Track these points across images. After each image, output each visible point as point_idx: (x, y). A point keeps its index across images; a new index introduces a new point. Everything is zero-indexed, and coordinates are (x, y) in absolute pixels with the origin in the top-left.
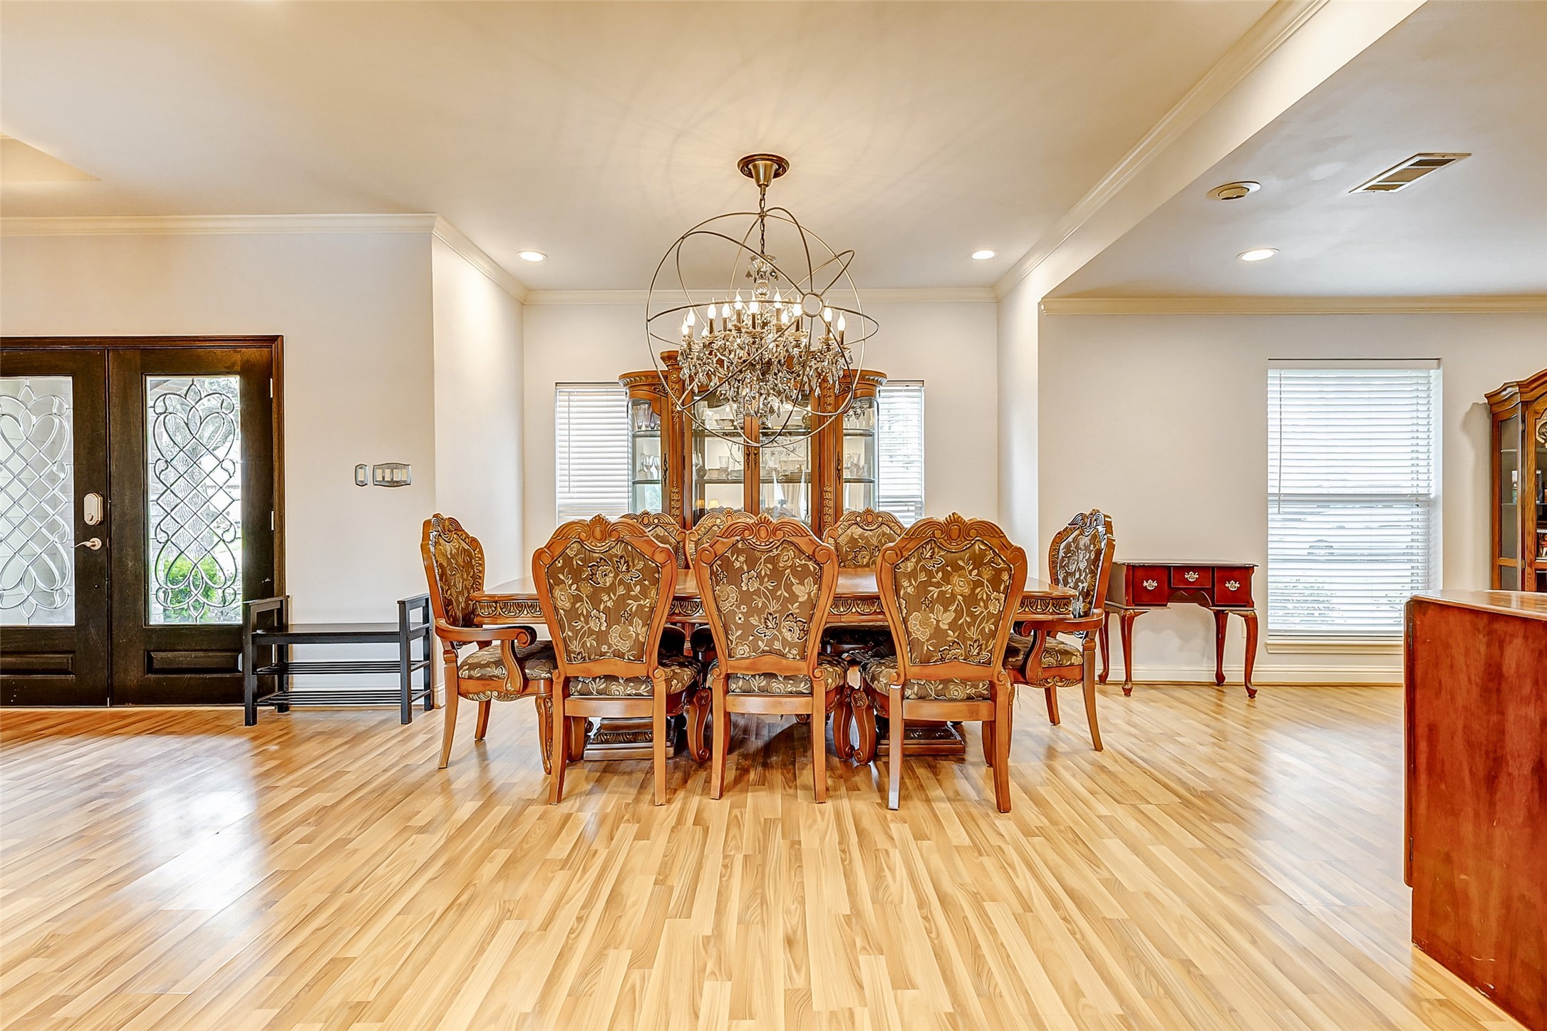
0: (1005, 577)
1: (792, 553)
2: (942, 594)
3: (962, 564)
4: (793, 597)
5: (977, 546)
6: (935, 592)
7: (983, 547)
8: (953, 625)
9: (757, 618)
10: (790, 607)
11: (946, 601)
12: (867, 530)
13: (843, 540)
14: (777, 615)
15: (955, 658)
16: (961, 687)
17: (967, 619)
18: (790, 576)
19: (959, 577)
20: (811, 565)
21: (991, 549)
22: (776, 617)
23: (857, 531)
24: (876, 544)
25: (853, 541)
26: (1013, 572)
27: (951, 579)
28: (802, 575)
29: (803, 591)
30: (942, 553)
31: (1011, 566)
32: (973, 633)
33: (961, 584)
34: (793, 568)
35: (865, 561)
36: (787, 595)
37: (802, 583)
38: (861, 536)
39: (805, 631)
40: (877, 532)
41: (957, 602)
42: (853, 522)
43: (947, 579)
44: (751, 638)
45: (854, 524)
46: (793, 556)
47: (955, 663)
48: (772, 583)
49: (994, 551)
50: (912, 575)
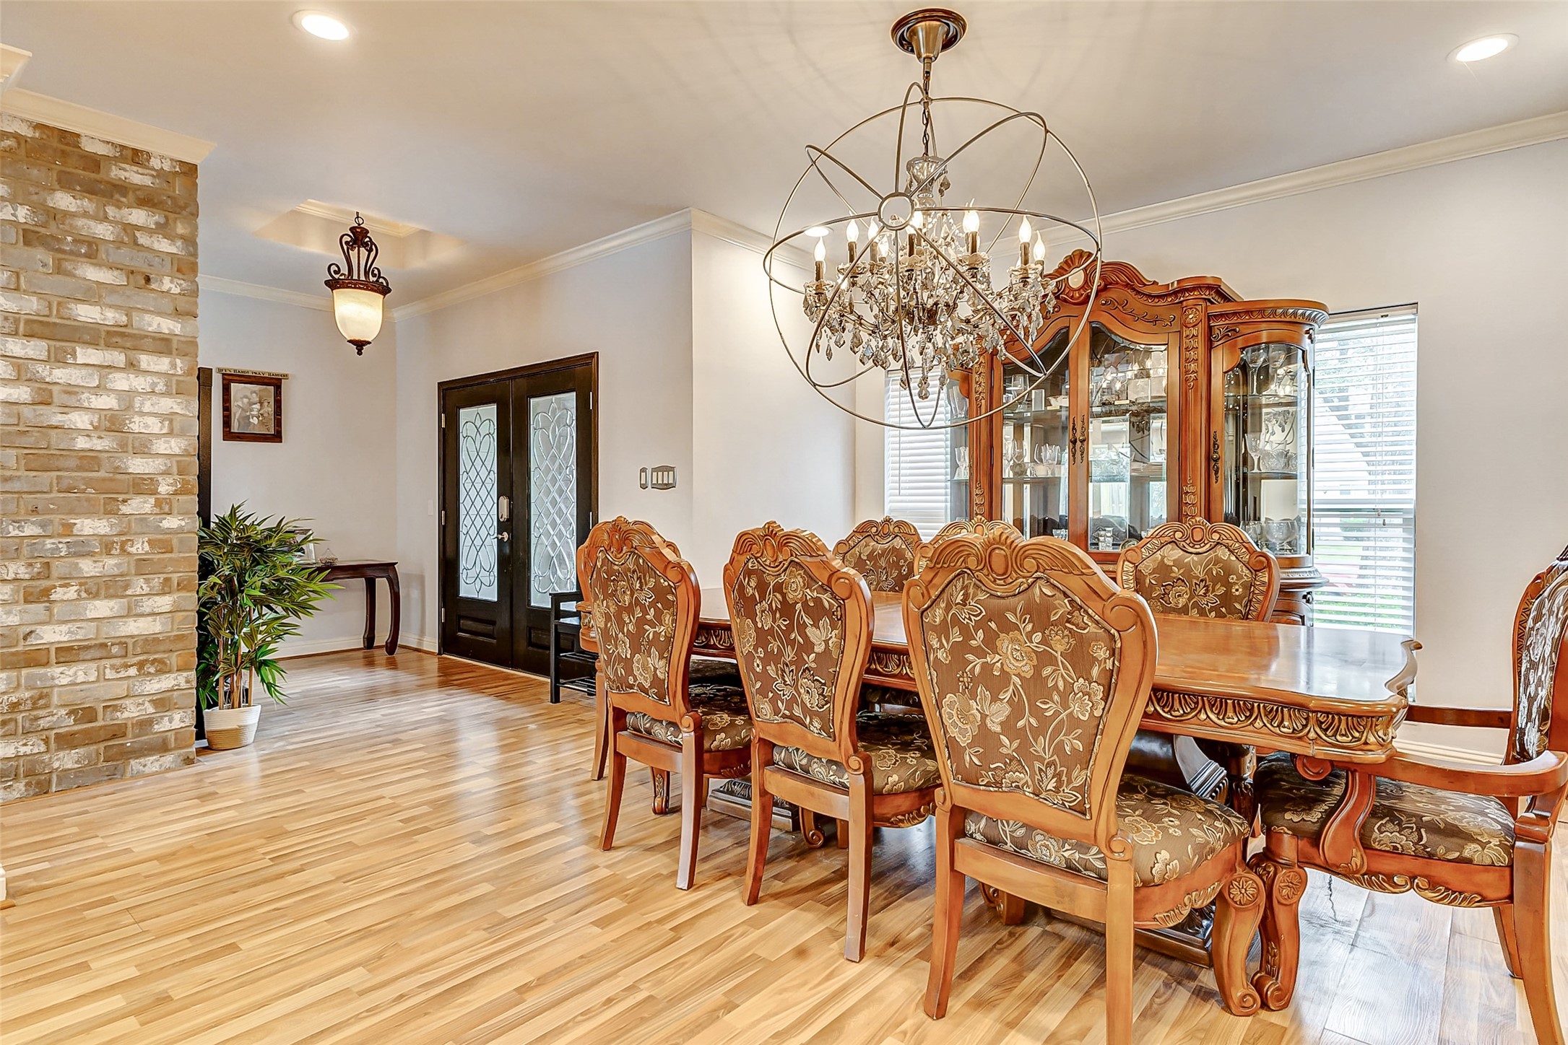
0: (1102, 653)
1: (801, 580)
2: (987, 668)
3: (1014, 620)
4: (808, 646)
5: (1037, 591)
6: (976, 664)
7: (1048, 592)
8: (1008, 726)
9: (774, 668)
10: (806, 658)
11: (995, 682)
12: (1191, 553)
13: (1147, 567)
14: (794, 667)
15: (1017, 787)
16: (1055, 844)
17: (1031, 720)
18: (802, 613)
19: (1012, 641)
20: (826, 599)
21: (1066, 595)
22: (792, 670)
23: (1172, 554)
24: (1202, 576)
25: (1163, 569)
26: (1119, 645)
27: (998, 643)
28: (817, 611)
29: (820, 636)
30: (982, 597)
31: (1113, 631)
32: (1041, 746)
33: (1017, 654)
34: (805, 604)
35: (1182, 602)
36: (801, 641)
37: (816, 625)
38: (1178, 563)
39: (825, 697)
40: (1207, 556)
41: (1012, 687)
42: (1167, 539)
43: (991, 643)
44: (771, 695)
45: (1170, 543)
46: (802, 584)
47: (1017, 795)
48: (784, 620)
49: (1072, 602)
50: (943, 630)
